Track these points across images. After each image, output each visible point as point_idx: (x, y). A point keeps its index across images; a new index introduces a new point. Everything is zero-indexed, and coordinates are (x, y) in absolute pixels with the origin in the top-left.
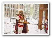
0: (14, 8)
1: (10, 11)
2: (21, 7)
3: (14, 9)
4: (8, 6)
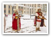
2: (38, 6)
3: (32, 8)
4: (28, 6)
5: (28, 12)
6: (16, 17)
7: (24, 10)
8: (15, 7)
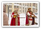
0: (28, 6)
1: (25, 9)
5: (23, 11)
6: (14, 16)
7: (20, 9)
8: (11, 6)
